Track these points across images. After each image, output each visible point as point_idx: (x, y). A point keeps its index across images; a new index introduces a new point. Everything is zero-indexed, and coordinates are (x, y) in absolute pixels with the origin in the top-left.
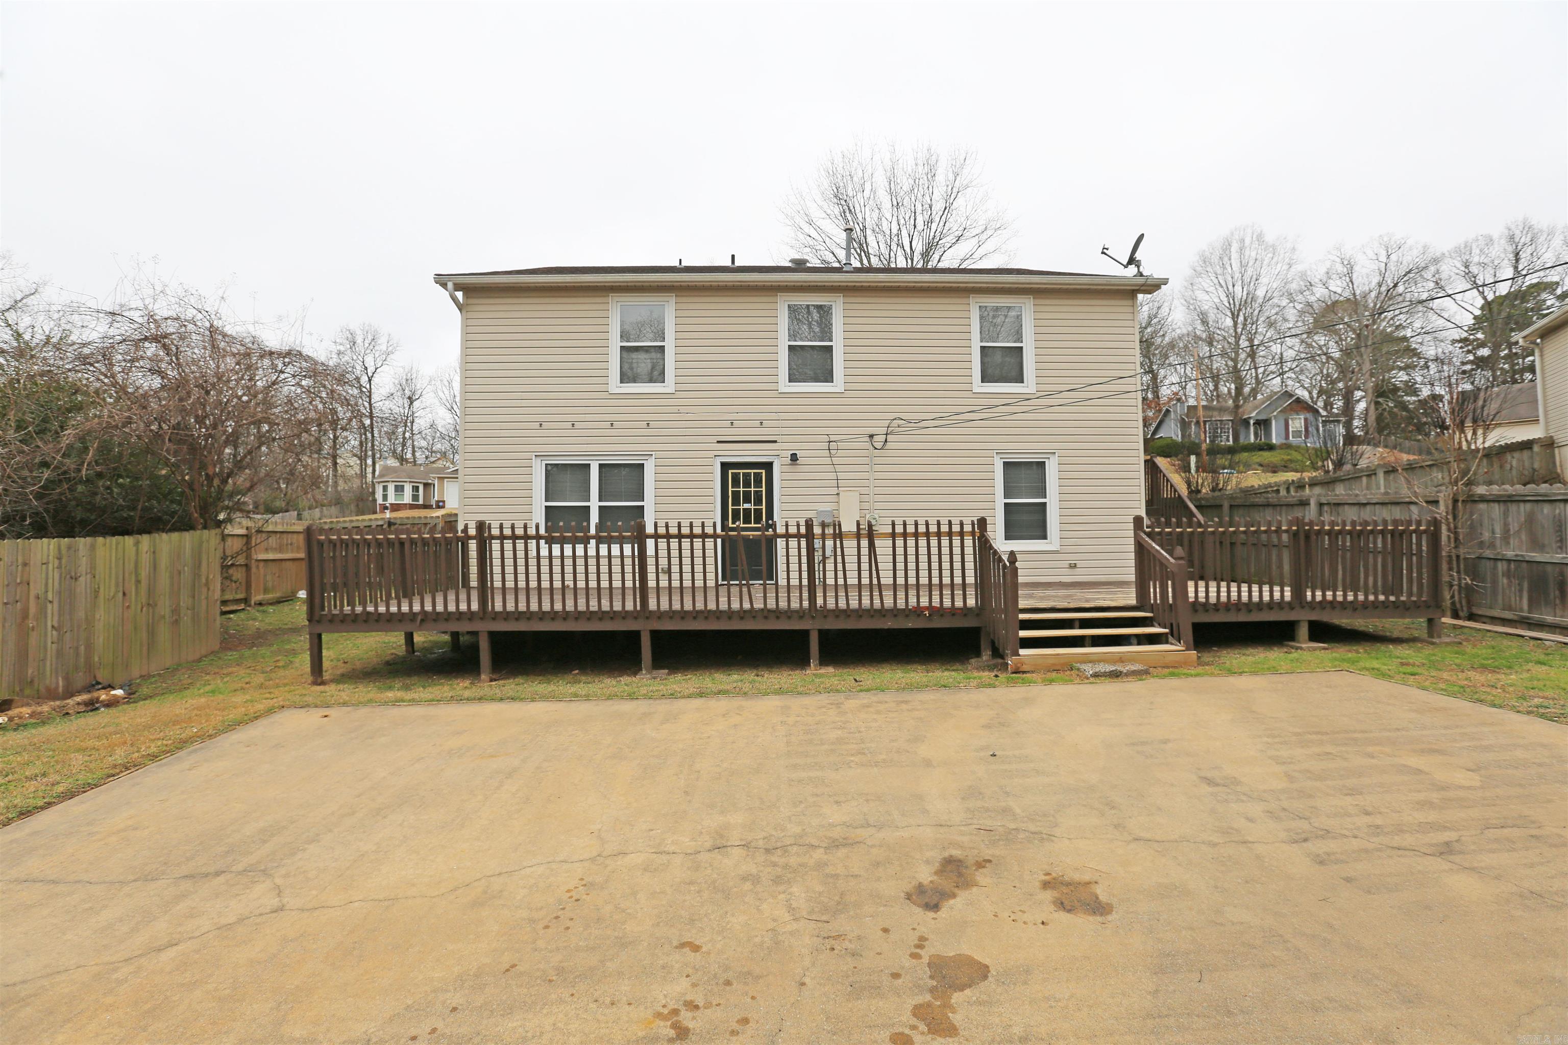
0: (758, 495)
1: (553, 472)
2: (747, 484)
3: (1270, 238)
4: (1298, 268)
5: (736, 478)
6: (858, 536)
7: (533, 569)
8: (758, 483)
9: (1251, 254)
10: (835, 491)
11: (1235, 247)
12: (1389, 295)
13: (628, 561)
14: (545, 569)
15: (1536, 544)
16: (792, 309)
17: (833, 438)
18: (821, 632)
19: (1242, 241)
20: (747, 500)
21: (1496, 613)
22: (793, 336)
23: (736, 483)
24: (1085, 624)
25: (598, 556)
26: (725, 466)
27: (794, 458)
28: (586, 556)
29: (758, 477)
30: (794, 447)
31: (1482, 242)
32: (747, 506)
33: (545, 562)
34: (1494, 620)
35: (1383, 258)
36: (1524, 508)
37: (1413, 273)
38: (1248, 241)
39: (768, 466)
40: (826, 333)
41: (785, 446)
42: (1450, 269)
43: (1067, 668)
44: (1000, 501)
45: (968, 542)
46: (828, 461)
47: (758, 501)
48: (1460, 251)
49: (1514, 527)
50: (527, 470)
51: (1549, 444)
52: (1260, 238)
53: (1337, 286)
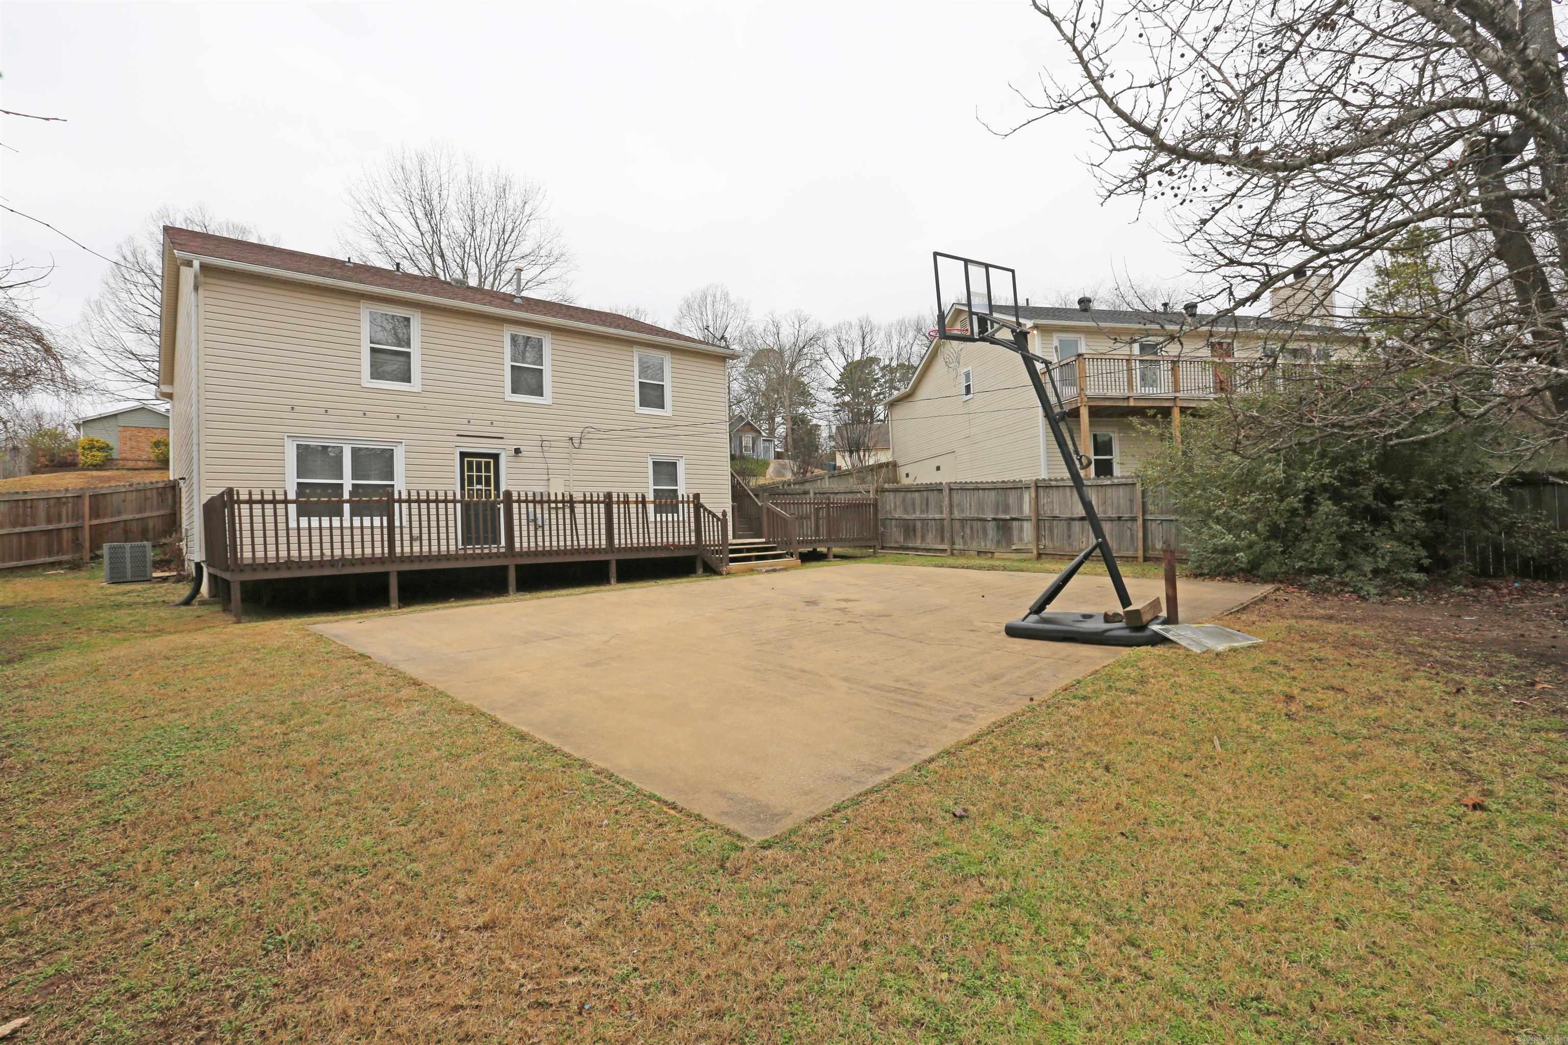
0: (488, 479)
1: (305, 454)
2: (479, 470)
3: (733, 298)
4: (749, 324)
5: (470, 464)
6: (637, 502)
7: (282, 540)
8: (488, 469)
9: (720, 307)
10: (546, 477)
11: (709, 300)
12: (800, 354)
13: (377, 531)
14: (294, 540)
15: (906, 511)
16: (514, 339)
17: (545, 438)
18: (618, 561)
19: (715, 296)
20: (479, 482)
21: (892, 545)
22: (514, 359)
23: (470, 469)
24: (748, 550)
25: (352, 528)
26: (463, 455)
27: (517, 451)
28: (342, 528)
29: (487, 465)
30: (517, 444)
31: (847, 327)
32: (479, 487)
33: (293, 533)
34: (891, 548)
35: (797, 326)
36: (902, 494)
37: (812, 340)
38: (718, 298)
39: (496, 457)
40: (539, 360)
41: (509, 442)
42: (831, 341)
43: (751, 571)
44: (652, 487)
45: (692, 505)
46: (541, 455)
47: (488, 484)
48: (837, 329)
49: (898, 503)
50: (279, 449)
51: (894, 465)
52: (726, 296)
53: (770, 341)
